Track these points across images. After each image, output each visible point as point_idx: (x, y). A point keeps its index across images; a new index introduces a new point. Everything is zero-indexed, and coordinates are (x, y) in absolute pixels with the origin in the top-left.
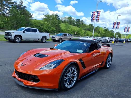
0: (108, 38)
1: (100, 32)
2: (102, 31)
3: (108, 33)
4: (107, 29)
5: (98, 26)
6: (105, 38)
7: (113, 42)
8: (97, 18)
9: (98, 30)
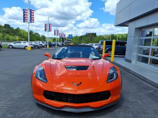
0: (43, 42)
1: (21, 35)
2: (24, 34)
3: (33, 36)
4: (32, 31)
5: (18, 28)
6: (39, 42)
7: (48, 46)
8: (30, 17)
9: (19, 33)
